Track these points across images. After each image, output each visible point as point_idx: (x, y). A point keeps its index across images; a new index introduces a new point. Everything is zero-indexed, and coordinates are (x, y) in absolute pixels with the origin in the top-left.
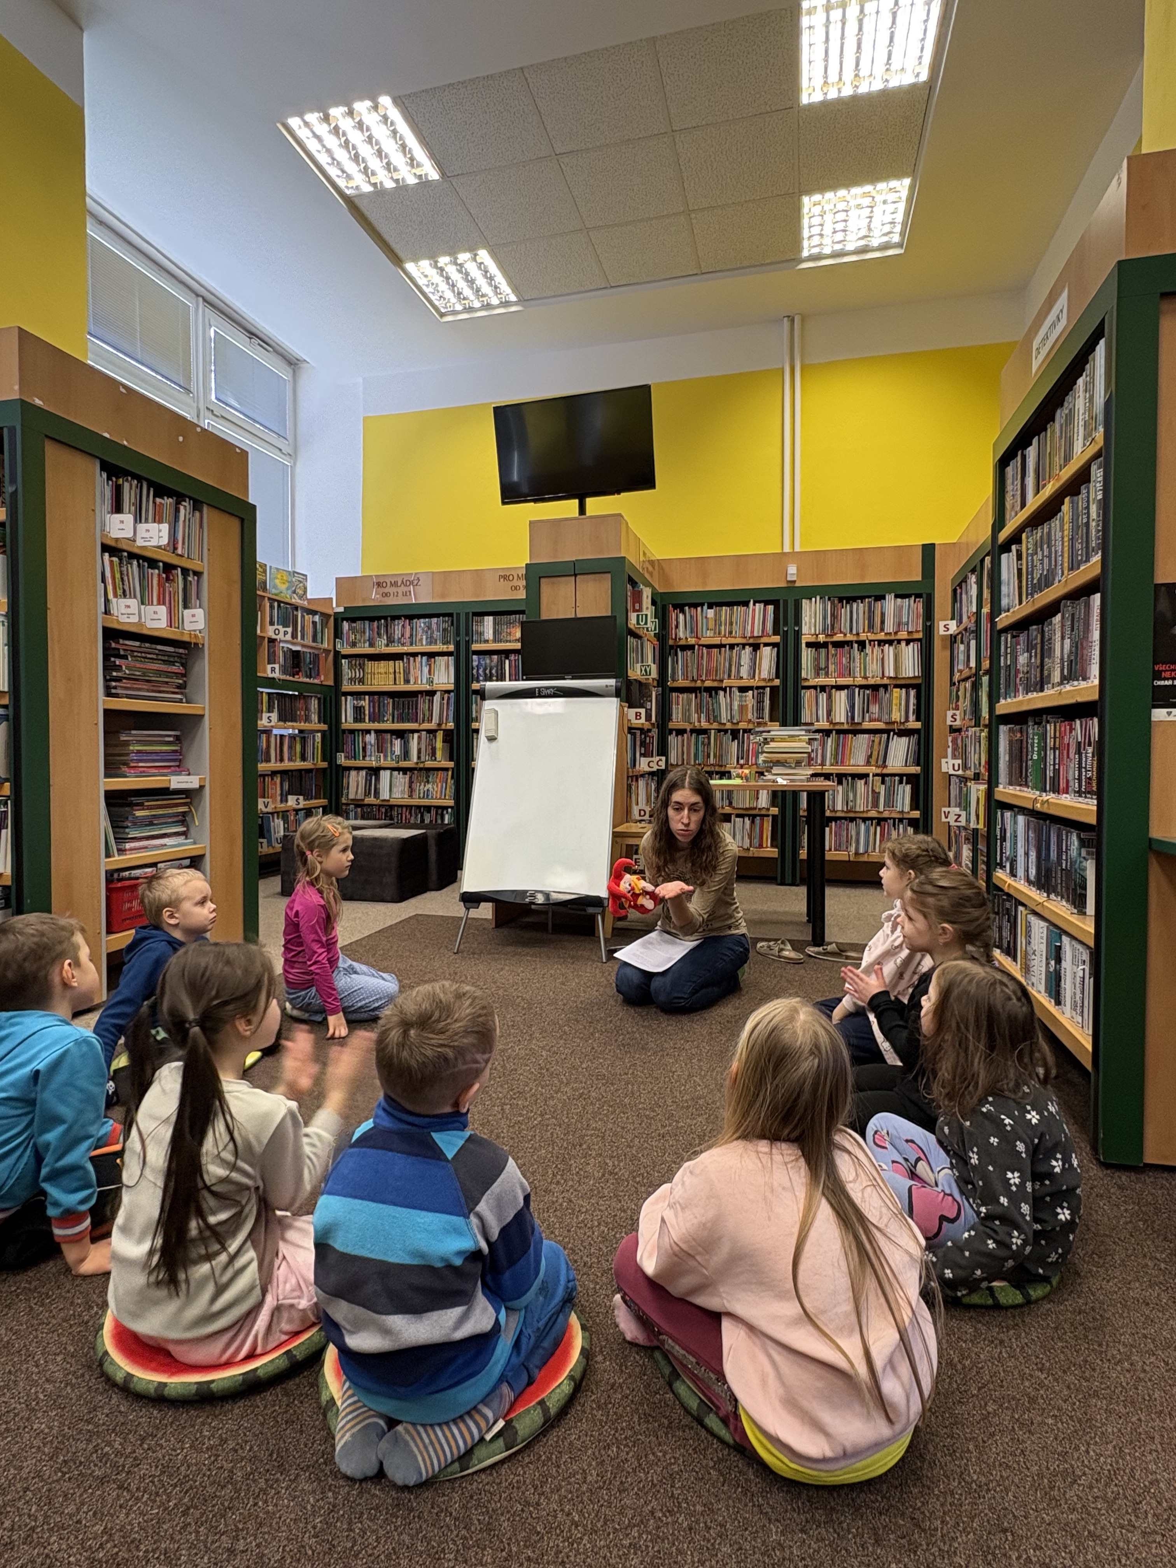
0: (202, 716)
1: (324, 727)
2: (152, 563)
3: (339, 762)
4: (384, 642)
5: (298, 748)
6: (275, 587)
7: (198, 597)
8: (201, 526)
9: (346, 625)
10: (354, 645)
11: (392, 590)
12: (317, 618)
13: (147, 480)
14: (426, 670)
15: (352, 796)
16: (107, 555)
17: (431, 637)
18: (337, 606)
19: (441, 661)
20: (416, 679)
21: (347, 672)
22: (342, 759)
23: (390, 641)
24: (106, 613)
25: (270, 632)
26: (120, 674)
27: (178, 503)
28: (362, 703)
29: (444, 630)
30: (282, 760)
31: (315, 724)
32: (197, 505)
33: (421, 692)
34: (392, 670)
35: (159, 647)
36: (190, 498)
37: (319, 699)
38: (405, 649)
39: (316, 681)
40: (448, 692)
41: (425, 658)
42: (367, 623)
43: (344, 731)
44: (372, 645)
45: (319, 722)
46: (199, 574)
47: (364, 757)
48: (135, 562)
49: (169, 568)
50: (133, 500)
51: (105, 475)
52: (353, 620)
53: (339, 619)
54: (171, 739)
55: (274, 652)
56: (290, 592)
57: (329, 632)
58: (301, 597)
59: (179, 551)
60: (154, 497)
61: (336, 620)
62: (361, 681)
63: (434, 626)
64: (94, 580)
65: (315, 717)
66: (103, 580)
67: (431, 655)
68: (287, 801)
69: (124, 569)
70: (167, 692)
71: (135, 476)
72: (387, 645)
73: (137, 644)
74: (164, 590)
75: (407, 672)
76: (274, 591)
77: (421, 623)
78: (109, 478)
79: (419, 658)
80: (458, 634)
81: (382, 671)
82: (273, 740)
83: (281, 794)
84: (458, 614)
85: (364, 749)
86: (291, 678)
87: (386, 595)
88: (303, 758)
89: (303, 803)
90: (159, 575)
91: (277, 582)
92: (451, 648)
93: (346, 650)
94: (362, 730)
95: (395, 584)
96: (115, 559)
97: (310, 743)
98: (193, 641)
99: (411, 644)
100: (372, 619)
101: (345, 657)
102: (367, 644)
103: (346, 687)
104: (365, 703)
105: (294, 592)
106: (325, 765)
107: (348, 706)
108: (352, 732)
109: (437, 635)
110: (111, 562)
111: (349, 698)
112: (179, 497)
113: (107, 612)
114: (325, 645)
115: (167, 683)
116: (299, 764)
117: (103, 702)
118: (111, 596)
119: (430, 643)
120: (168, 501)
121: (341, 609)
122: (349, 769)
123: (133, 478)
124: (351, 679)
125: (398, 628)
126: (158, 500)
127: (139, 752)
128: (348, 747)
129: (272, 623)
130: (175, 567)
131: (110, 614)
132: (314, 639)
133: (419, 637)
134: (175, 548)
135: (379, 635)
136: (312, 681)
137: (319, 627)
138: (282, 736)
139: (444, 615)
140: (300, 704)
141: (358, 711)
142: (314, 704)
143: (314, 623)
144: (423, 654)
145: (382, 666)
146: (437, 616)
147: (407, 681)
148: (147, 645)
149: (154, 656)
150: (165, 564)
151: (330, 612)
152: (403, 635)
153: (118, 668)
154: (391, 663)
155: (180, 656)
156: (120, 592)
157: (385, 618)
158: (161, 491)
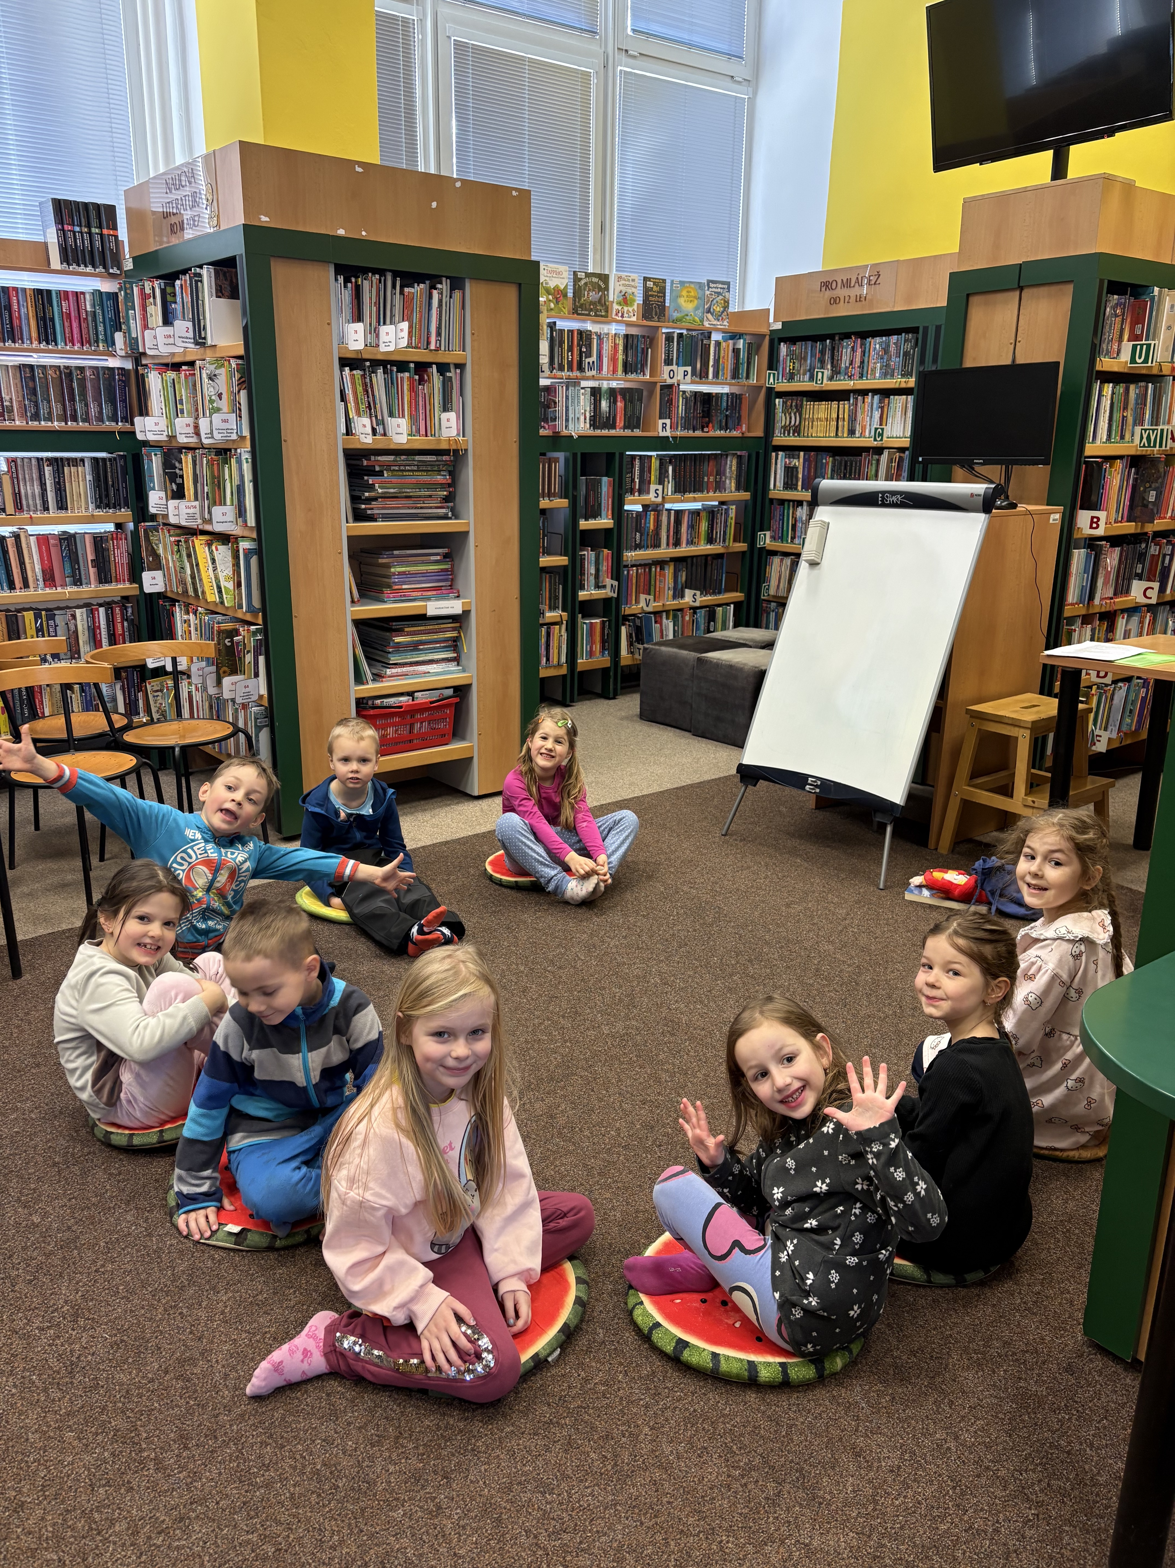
0: (468, 532)
1: (746, 495)
2: (402, 366)
3: (760, 544)
4: (828, 373)
5: (704, 526)
6: (678, 309)
7: (462, 395)
8: (463, 307)
9: (783, 348)
10: (791, 377)
11: (841, 292)
12: (741, 344)
13: (390, 271)
14: (877, 415)
15: (772, 592)
16: (347, 369)
17: (888, 365)
18: (775, 321)
19: (898, 401)
20: (863, 428)
21: (781, 418)
22: (766, 540)
23: (836, 372)
24: (348, 434)
25: (665, 374)
26: (373, 494)
27: (433, 287)
28: (795, 462)
29: (906, 354)
30: (677, 543)
31: (732, 492)
32: (457, 284)
33: (866, 449)
34: (834, 416)
35: (417, 458)
36: (447, 277)
37: (740, 458)
38: (850, 384)
39: (735, 433)
40: (902, 450)
41: (876, 398)
42: (809, 343)
43: (772, 500)
44: (811, 378)
45: (738, 489)
46: (461, 366)
47: (793, 538)
48: (380, 371)
49: (422, 368)
50: (374, 300)
51: (341, 279)
52: (792, 340)
53: (776, 338)
54: (438, 558)
55: (670, 401)
56: (699, 313)
57: (761, 359)
58: (718, 317)
59: (433, 347)
60: (402, 287)
61: (772, 342)
62: (797, 430)
63: (893, 348)
64: (333, 401)
65: (731, 484)
66: (343, 398)
67: (886, 393)
68: (683, 596)
69: (368, 380)
70: (431, 508)
71: (375, 271)
72: (831, 379)
73: (391, 458)
74: (417, 395)
75: (853, 419)
76: (676, 315)
77: (876, 344)
78: (347, 281)
79: (868, 399)
80: (922, 361)
81: (822, 415)
82: (664, 519)
83: (675, 589)
84: (926, 329)
85: (794, 527)
86: (698, 433)
87: (834, 301)
88: (710, 540)
89: (702, 599)
90: (410, 379)
91: (681, 301)
92: (911, 382)
93: (783, 386)
94: (793, 501)
95: (847, 284)
96: (358, 373)
97: (720, 520)
98: (454, 447)
99: (861, 377)
100: (814, 339)
101: (780, 395)
102: (807, 377)
103: (779, 439)
104: (798, 462)
105: (709, 311)
106: (742, 546)
107: (779, 463)
108: (782, 502)
109: (896, 362)
110: (353, 377)
111: (780, 453)
112: (433, 280)
113: (349, 432)
114: (753, 381)
115: (430, 496)
116: (703, 548)
117: (349, 527)
118: (352, 414)
119: (885, 375)
120: (419, 289)
121: (778, 326)
122: (774, 553)
123: (374, 274)
124: (784, 427)
125: (847, 352)
126: (406, 290)
127: (400, 573)
128: (775, 524)
129: (669, 362)
130: (429, 365)
131: (352, 434)
132: (735, 375)
133: (871, 365)
134: (428, 343)
135: (822, 362)
136: (728, 434)
137: (743, 355)
138: (679, 513)
139: (907, 330)
140: (711, 467)
141: (790, 472)
142: (731, 465)
143: (736, 351)
144: (875, 392)
145: (822, 410)
146: (897, 332)
147: (852, 432)
148: (403, 457)
149: (415, 468)
150: (416, 363)
151: (764, 330)
152: (851, 363)
153: (371, 488)
154: (835, 404)
155: (446, 463)
156: (363, 407)
157: (831, 337)
158: (409, 278)
